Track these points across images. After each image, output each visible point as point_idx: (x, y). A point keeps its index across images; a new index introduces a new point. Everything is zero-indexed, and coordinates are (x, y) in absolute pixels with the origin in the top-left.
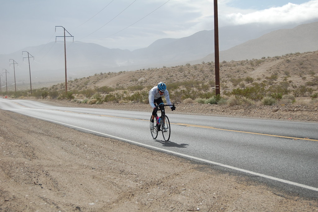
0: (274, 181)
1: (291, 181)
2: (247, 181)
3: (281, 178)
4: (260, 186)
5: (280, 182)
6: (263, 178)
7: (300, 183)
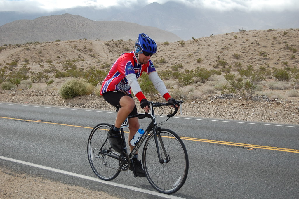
0: (4, 160)
1: (20, 160)
3: (12, 158)
5: (10, 161)
7: (28, 162)
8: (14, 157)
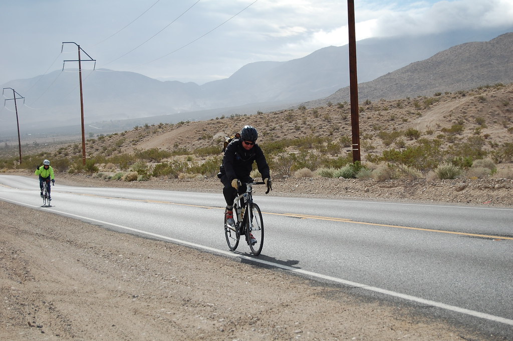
0: (460, 314)
1: (491, 314)
2: (413, 315)
3: (474, 310)
4: (435, 324)
5: (472, 317)
6: (441, 309)
7: (507, 318)
8: (478, 309)
